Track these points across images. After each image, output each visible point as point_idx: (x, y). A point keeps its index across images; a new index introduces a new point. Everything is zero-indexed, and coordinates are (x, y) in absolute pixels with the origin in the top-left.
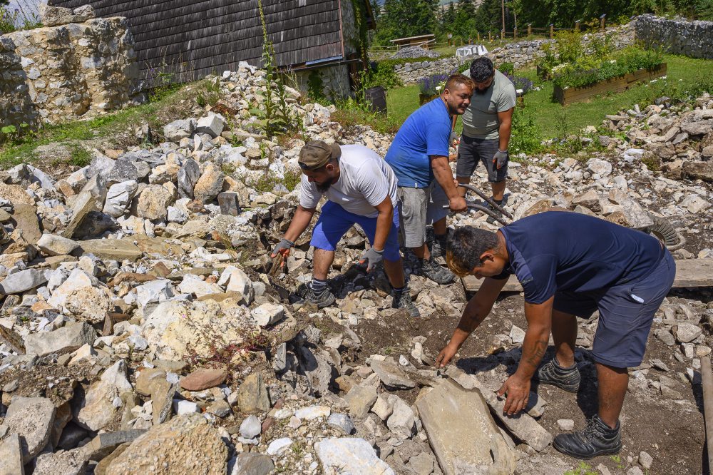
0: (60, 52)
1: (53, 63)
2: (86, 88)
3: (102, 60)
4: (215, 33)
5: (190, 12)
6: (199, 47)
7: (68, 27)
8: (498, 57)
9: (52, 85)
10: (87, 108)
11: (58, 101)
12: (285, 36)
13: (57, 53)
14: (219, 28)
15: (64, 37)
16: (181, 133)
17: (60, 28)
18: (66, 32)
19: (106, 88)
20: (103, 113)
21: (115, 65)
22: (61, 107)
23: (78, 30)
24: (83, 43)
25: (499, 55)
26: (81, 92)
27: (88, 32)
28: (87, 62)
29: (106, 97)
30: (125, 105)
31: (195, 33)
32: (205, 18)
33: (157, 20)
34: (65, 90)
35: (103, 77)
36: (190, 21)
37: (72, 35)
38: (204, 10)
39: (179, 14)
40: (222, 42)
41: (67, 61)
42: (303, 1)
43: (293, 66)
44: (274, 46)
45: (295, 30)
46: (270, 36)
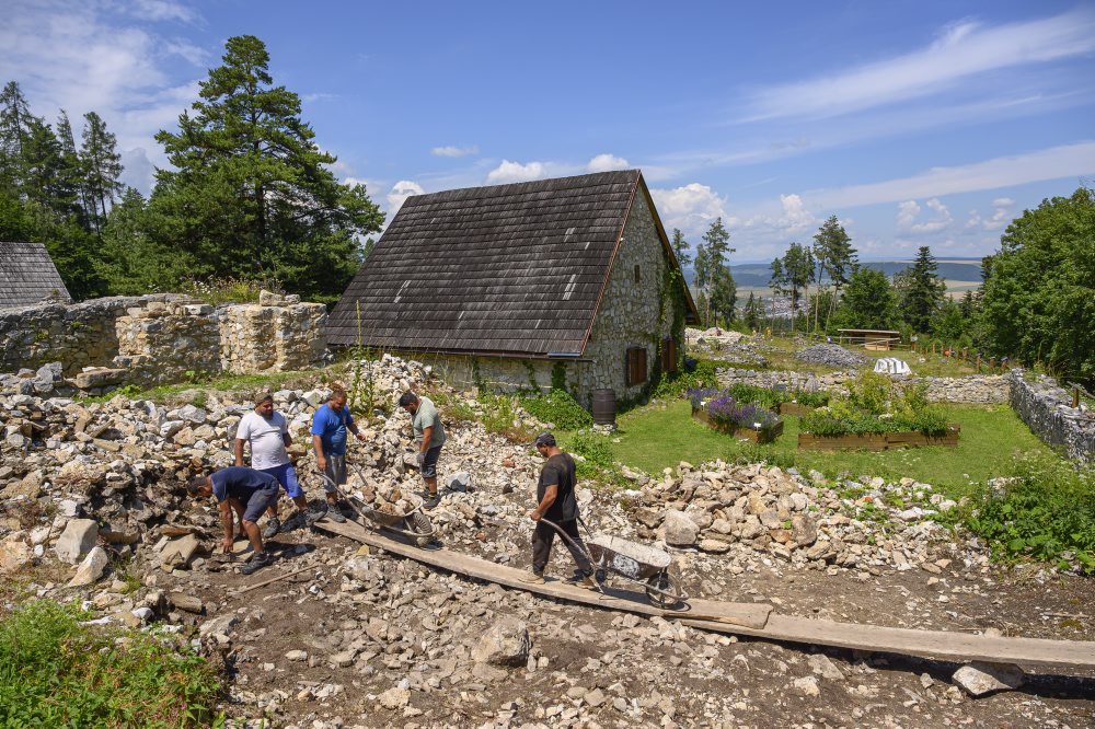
0: (260, 325)
1: (253, 332)
2: (275, 351)
3: (292, 334)
4: (485, 309)
5: (474, 285)
6: (468, 319)
7: (273, 308)
8: (836, 382)
9: (248, 346)
10: (271, 365)
11: (249, 357)
12: (541, 324)
13: (257, 326)
14: (491, 304)
15: (269, 314)
16: (282, 399)
17: (267, 308)
18: (271, 312)
19: (287, 354)
20: (279, 371)
21: (303, 338)
22: (251, 362)
23: (278, 311)
24: (279, 321)
25: (838, 379)
26: (269, 354)
27: (285, 314)
28: (279, 334)
29: (285, 360)
30: (303, 368)
31: (470, 304)
32: (483, 293)
33: (446, 286)
34: (255, 351)
35: (287, 346)
36: (471, 293)
37: (275, 314)
38: (486, 286)
39: (465, 285)
40: (488, 318)
41: (264, 331)
42: (567, 296)
43: (536, 354)
44: (528, 331)
45: (551, 321)
46: (528, 322)
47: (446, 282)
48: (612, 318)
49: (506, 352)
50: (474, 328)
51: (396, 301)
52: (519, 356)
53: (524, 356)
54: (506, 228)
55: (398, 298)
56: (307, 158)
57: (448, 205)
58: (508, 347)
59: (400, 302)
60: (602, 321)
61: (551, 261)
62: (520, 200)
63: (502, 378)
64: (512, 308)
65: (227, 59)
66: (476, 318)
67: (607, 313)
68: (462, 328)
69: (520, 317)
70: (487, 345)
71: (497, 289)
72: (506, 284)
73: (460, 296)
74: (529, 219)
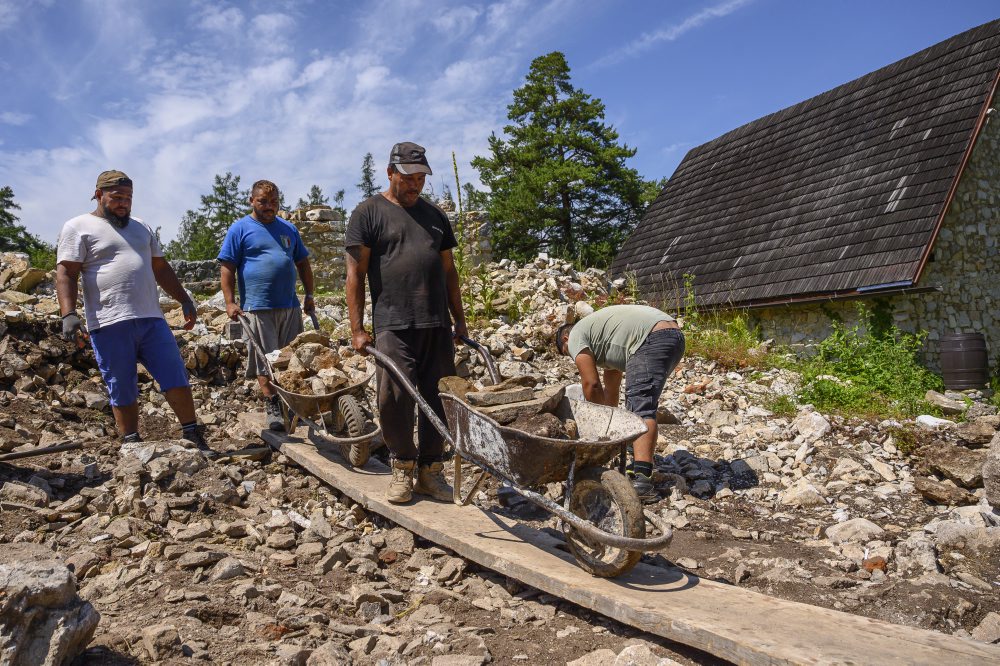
4: (769, 249)
5: (758, 224)
6: (746, 264)
12: (848, 252)
14: (777, 242)
31: (750, 248)
32: (768, 230)
36: (752, 234)
38: (773, 221)
39: (746, 227)
40: (772, 259)
42: (892, 206)
43: (839, 292)
44: (828, 265)
45: (864, 243)
46: (829, 253)
47: (722, 228)
48: (982, 239)
49: (795, 296)
50: (754, 274)
51: (662, 262)
52: (813, 299)
53: (822, 298)
54: (806, 148)
55: (665, 258)
56: (606, 155)
57: (733, 145)
58: (798, 290)
59: (666, 262)
60: (961, 240)
61: (867, 170)
62: (826, 110)
63: (794, 338)
64: (808, 239)
65: (530, 78)
66: (755, 263)
67: (971, 229)
68: (737, 278)
69: (819, 250)
70: (768, 291)
71: (788, 221)
72: (800, 213)
73: (738, 240)
74: (837, 128)
